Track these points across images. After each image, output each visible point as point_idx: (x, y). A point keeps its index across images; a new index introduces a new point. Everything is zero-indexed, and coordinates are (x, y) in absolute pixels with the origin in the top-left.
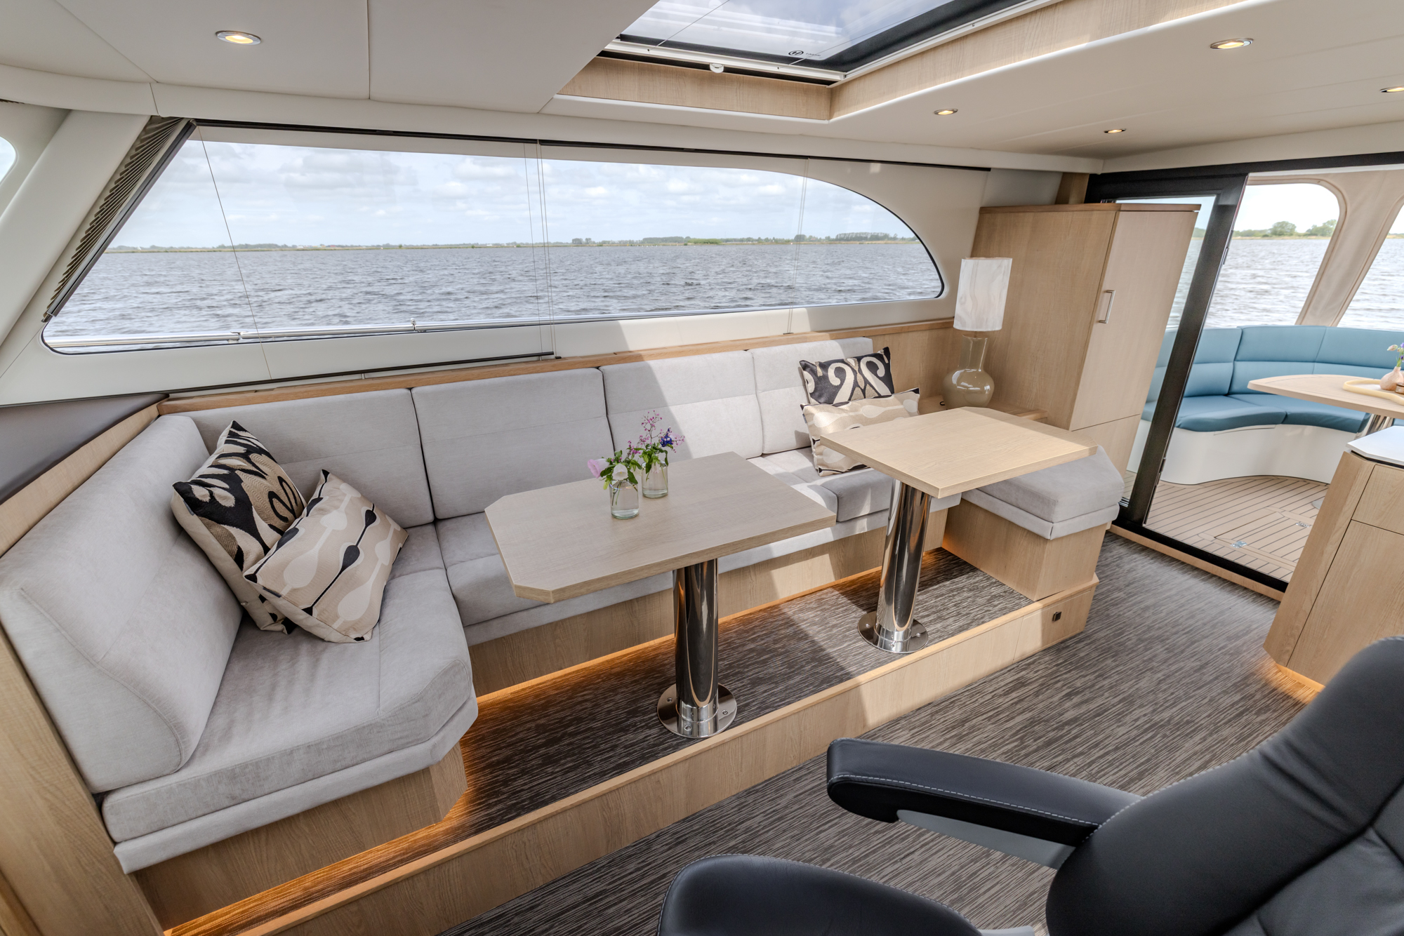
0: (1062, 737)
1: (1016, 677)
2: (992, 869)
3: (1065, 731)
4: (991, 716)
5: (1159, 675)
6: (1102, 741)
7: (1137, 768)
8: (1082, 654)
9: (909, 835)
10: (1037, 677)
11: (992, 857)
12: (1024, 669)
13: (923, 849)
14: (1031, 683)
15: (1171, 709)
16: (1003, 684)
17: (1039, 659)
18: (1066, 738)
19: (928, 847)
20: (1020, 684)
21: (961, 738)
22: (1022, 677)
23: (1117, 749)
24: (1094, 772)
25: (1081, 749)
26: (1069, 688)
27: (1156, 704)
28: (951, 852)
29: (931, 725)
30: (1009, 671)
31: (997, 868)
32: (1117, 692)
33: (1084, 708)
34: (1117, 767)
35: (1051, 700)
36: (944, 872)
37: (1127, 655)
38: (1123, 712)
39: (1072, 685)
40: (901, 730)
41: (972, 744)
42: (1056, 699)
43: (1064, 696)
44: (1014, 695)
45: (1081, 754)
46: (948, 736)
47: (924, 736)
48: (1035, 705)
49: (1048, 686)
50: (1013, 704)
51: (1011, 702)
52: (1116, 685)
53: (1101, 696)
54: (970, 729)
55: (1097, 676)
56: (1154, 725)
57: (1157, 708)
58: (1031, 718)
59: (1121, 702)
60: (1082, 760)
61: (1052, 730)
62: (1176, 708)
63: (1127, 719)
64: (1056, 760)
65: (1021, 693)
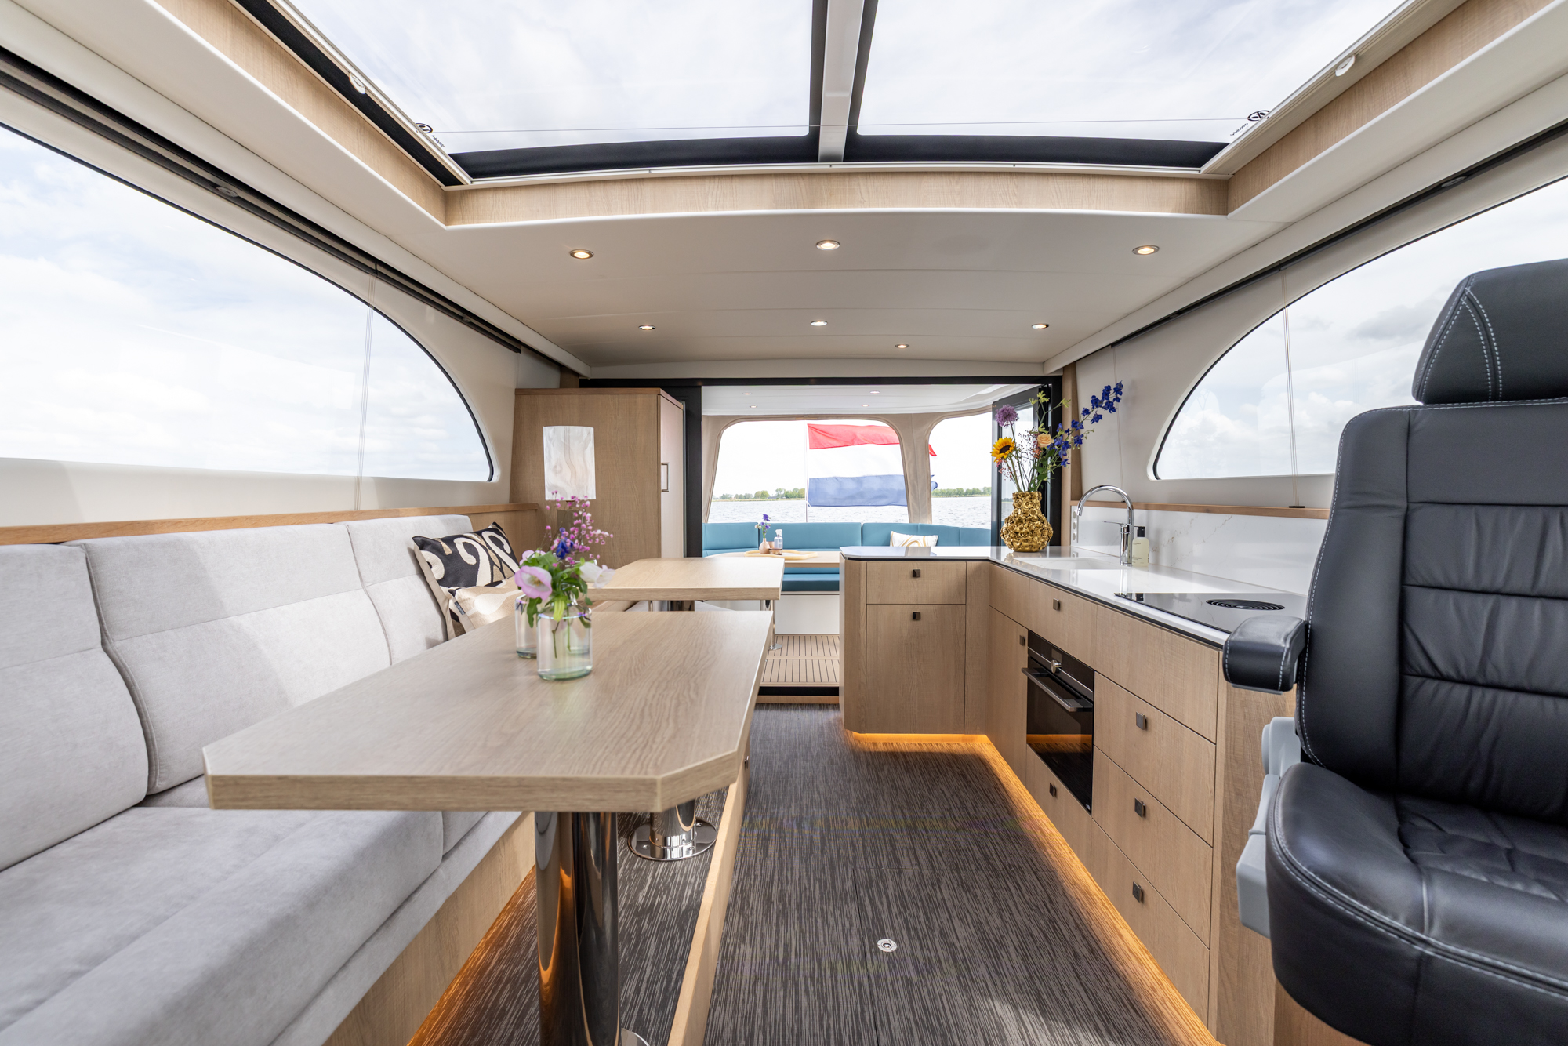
2: (925, 990)
3: (828, 851)
4: (779, 879)
5: (821, 779)
7: (885, 843)
8: (770, 793)
9: (858, 1030)
10: (767, 828)
11: (914, 981)
12: (753, 828)
13: (880, 1029)
14: (769, 834)
16: (754, 849)
17: (751, 814)
18: (835, 856)
19: (879, 1023)
20: (764, 840)
21: (783, 914)
22: (758, 835)
23: (863, 840)
25: (851, 857)
28: (894, 1009)
29: (752, 923)
31: (927, 985)
35: (795, 837)
36: (911, 1029)
37: (792, 777)
38: (836, 814)
39: (792, 817)
40: (737, 950)
41: (796, 912)
42: (795, 834)
43: (798, 829)
44: (771, 851)
47: (759, 938)
48: (791, 848)
49: (780, 828)
50: (779, 858)
51: (776, 859)
52: (812, 800)
53: (814, 812)
54: (780, 901)
55: (796, 802)
56: (858, 810)
57: (846, 799)
58: (801, 859)
59: (827, 809)
60: (860, 863)
61: (822, 857)
62: (853, 793)
63: (843, 817)
64: (850, 875)
65: (773, 847)
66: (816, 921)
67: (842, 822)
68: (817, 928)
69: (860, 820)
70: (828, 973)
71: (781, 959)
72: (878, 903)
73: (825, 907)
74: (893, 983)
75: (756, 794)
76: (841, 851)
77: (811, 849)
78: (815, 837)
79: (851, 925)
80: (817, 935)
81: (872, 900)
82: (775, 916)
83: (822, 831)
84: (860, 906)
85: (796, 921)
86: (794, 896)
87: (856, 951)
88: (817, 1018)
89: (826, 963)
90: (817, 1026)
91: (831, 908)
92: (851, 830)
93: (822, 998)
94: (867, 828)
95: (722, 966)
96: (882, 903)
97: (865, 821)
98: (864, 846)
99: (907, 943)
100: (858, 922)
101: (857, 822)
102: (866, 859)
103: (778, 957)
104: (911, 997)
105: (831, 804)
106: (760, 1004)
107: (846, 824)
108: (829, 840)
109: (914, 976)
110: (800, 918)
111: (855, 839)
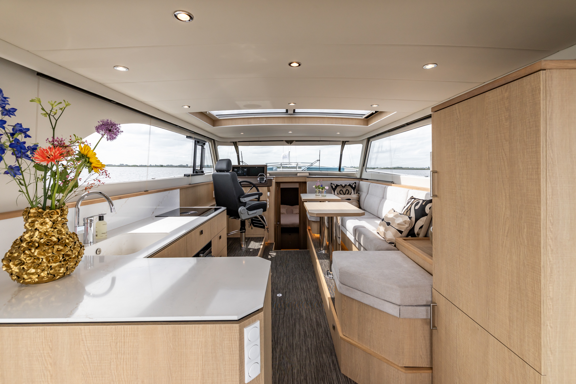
0: (292, 318)
1: (322, 326)
3: (293, 320)
4: (309, 310)
6: (283, 325)
10: (319, 331)
12: (325, 331)
14: (317, 328)
15: (279, 356)
16: (321, 320)
18: (290, 319)
20: (318, 325)
21: (306, 300)
23: (279, 326)
24: (277, 316)
25: (285, 319)
26: (309, 335)
27: (284, 353)
30: (327, 326)
32: (297, 347)
33: (297, 332)
34: (274, 321)
35: (306, 326)
38: (288, 340)
39: (309, 337)
42: (306, 328)
43: (306, 331)
45: (284, 318)
46: (308, 299)
48: (307, 321)
49: (313, 331)
50: (311, 317)
51: (312, 317)
52: (301, 350)
53: (299, 341)
54: (308, 304)
55: (308, 348)
56: (278, 342)
57: (282, 351)
58: (303, 317)
59: (293, 343)
60: (282, 316)
61: (295, 318)
62: (278, 357)
63: (285, 338)
64: (286, 312)
65: (314, 322)
66: (297, 299)
67: (286, 335)
68: (297, 298)
69: (278, 337)
70: (294, 290)
71: (305, 292)
72: (279, 304)
73: (295, 302)
74: (280, 289)
75: (331, 355)
76: (288, 320)
77: (299, 321)
78: (298, 327)
79: (288, 299)
80: (297, 296)
81: (281, 305)
82: (309, 300)
83: (295, 329)
84: (284, 303)
85: (302, 299)
86: (304, 305)
87: (287, 294)
88: (297, 284)
89: (295, 291)
90: (297, 283)
91: (293, 302)
92: (283, 330)
93: (296, 286)
94: (276, 332)
95: (318, 290)
96: (278, 304)
97: (276, 336)
98: (279, 322)
99: (274, 295)
100: (286, 299)
101: (279, 336)
102: (279, 318)
103: (306, 292)
104: (277, 287)
105: (290, 347)
106: (308, 285)
107: (284, 333)
108: (292, 325)
109: (275, 290)
110: (302, 300)
111: (282, 326)
